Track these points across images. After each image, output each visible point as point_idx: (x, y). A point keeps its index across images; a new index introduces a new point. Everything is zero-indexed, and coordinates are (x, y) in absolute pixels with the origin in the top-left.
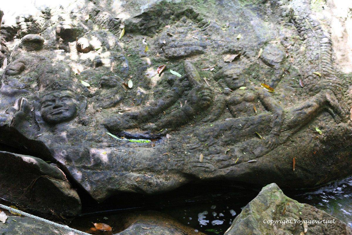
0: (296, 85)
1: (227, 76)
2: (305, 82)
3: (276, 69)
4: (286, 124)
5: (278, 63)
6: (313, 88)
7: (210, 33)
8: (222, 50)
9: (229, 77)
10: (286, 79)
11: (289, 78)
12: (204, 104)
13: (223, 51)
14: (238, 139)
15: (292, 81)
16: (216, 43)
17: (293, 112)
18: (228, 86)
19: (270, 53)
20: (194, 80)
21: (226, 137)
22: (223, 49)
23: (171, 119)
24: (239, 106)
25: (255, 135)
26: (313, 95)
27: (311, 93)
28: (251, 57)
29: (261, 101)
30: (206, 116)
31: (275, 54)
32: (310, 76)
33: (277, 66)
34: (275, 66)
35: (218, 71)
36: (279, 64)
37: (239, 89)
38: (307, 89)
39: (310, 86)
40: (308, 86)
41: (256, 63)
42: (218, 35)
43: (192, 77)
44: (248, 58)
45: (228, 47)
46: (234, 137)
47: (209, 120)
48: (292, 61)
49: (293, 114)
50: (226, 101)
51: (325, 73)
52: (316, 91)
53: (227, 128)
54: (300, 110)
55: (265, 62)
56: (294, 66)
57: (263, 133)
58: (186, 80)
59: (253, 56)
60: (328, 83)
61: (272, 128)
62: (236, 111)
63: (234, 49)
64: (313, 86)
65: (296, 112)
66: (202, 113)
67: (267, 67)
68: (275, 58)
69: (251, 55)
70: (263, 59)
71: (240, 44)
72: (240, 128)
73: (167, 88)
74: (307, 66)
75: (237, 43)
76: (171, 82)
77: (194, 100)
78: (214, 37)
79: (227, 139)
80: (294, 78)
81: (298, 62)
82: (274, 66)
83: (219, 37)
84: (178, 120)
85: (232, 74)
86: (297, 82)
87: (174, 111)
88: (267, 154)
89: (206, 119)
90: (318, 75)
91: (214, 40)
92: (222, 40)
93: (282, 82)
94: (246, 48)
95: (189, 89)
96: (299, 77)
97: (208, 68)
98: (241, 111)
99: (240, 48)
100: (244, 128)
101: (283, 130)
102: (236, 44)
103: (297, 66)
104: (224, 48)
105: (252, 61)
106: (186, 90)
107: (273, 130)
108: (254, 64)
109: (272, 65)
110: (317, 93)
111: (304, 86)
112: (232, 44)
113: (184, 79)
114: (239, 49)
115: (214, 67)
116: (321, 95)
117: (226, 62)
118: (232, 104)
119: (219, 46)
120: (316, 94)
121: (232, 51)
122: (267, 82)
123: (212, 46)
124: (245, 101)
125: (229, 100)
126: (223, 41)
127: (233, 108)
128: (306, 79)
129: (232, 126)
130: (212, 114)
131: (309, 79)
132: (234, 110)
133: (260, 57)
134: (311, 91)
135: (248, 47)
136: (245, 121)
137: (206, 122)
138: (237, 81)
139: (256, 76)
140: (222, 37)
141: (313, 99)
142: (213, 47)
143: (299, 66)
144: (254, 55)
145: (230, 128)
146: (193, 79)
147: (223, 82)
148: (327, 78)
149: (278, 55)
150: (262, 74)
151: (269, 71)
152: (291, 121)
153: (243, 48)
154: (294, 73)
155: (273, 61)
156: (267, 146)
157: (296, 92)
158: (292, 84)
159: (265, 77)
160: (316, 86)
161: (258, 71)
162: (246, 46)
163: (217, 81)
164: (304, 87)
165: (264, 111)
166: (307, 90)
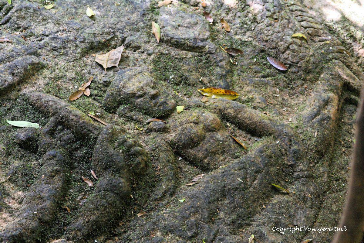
0: (268, 71)
1: (134, 95)
2: (287, 59)
3: (212, 53)
4: (311, 150)
5: (207, 39)
6: (310, 67)
7: (23, 23)
8: (76, 49)
9: (141, 96)
10: (241, 66)
11: (246, 62)
12: (139, 163)
13: (79, 50)
14: (250, 210)
15: (254, 66)
16: (53, 39)
17: (308, 122)
18: (149, 115)
19: (179, 26)
20: (84, 122)
21: (228, 214)
22: (77, 46)
23: (95, 217)
24: (205, 145)
25: (273, 192)
26: (317, 79)
27: (311, 76)
28: (142, 45)
29: (232, 123)
30: (154, 186)
31: (189, 23)
32: (291, 44)
33: (210, 46)
34: (207, 47)
35: (105, 91)
36: (209, 40)
37: (175, 114)
38: (298, 72)
39: (302, 64)
40: (298, 65)
41: (162, 54)
42: (44, 23)
43: (75, 119)
44: (138, 48)
45: (85, 39)
46: (241, 207)
47: (166, 192)
48: (227, 28)
49: (312, 127)
50: (171, 144)
51: (310, 31)
52: (318, 70)
53: (217, 195)
54: (318, 114)
55: (178, 45)
56: (237, 37)
57: (283, 183)
58: (63, 130)
59: (145, 42)
60: (326, 48)
61: (292, 166)
62: (206, 158)
63: (98, 38)
64: (307, 62)
65: (314, 120)
66: (142, 184)
67: (190, 54)
68: (196, 33)
69: (139, 41)
70: (173, 41)
71: (104, 26)
72: (242, 186)
73: (27, 159)
74: (269, 28)
75: (96, 25)
76: (29, 143)
77: (120, 162)
78: (38, 30)
79: (233, 217)
80: (255, 59)
81: (242, 26)
82: (203, 47)
83: (51, 26)
84: (112, 214)
85: (142, 89)
86: (265, 64)
87: (81, 199)
88: (318, 220)
89: (158, 193)
90: (302, 38)
91: (44, 35)
92: (62, 29)
93: (238, 75)
94: (122, 30)
95: (81, 145)
96: (263, 54)
97: (78, 92)
98: (215, 153)
99: (108, 33)
100: (249, 183)
101: (314, 164)
102: (97, 29)
103: (244, 35)
104: (78, 42)
105: (149, 52)
106: (76, 149)
107: (298, 169)
108: (159, 57)
109: (198, 47)
110: (320, 73)
111: (289, 68)
112: (88, 30)
113: (56, 129)
114: (109, 37)
115: (89, 87)
116: (331, 75)
117: (108, 69)
118: (189, 145)
119: (65, 43)
120: (320, 75)
121: (95, 45)
122: (209, 83)
123: (49, 48)
124: (210, 131)
125: (179, 141)
126: (64, 30)
127: (196, 153)
128: (287, 52)
129: (225, 187)
130: (164, 179)
131: (293, 51)
132: (200, 155)
133: (161, 40)
134: (308, 73)
135: (124, 27)
136: (240, 169)
137: (161, 199)
138: (161, 99)
139: (179, 79)
140: (58, 23)
141: (320, 86)
142: (54, 49)
143: (249, 33)
144: (146, 39)
145: (224, 193)
146: (81, 121)
147: (130, 110)
148: (317, 39)
149: (196, 24)
150: (190, 71)
151: (200, 61)
152: (318, 142)
153: (114, 33)
154: (249, 49)
155: (195, 39)
156: (309, 204)
157: (278, 84)
158: (259, 72)
159: (198, 74)
160: (312, 60)
161: (176, 68)
162: (119, 26)
163: (114, 113)
164: (289, 70)
165: (250, 139)
166: (301, 72)
